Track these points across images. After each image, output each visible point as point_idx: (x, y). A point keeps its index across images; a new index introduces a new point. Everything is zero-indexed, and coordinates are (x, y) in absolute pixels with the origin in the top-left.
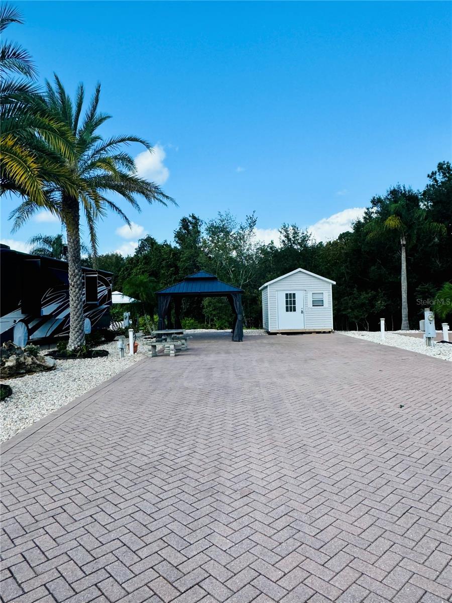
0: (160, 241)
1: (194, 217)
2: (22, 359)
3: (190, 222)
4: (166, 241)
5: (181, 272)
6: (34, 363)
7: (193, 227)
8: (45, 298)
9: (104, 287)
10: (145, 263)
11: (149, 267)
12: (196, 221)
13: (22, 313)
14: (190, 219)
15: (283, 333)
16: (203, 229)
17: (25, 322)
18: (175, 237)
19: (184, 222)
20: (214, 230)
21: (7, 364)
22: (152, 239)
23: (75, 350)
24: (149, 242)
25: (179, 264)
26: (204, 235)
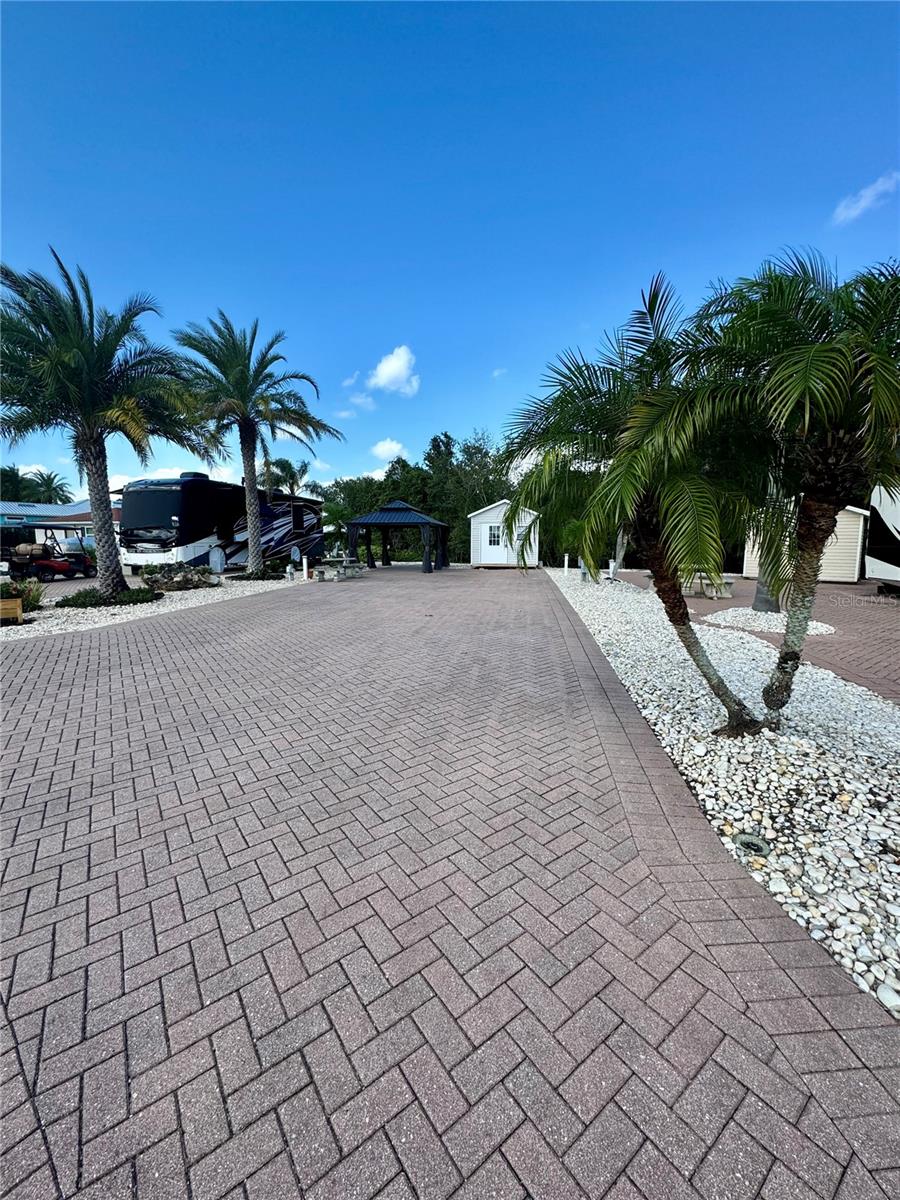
0: (412, 464)
1: (446, 436)
2: (190, 576)
3: (441, 441)
4: (417, 464)
5: (429, 499)
6: (200, 580)
7: (446, 447)
8: (238, 526)
9: (312, 515)
10: (394, 489)
11: (397, 494)
12: (449, 441)
13: (219, 539)
14: (442, 437)
15: (485, 568)
16: (455, 450)
17: (223, 547)
18: (425, 459)
19: (435, 442)
20: (467, 450)
21: (175, 579)
22: (404, 461)
23: (252, 573)
24: (401, 463)
25: (427, 490)
26: (458, 456)
